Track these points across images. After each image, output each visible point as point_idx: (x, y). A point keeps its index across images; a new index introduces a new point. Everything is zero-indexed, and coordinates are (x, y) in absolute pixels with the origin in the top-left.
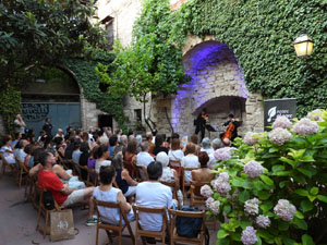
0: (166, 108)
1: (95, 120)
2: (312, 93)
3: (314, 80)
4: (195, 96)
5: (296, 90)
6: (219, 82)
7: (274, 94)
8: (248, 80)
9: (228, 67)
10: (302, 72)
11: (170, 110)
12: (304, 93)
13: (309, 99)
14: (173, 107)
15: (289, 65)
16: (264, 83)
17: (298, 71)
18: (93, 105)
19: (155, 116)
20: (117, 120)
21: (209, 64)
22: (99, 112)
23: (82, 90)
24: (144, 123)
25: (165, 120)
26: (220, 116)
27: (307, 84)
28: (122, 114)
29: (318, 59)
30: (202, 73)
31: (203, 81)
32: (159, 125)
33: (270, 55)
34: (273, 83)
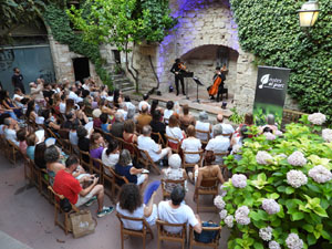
0: (150, 57)
1: (70, 64)
2: (305, 62)
3: (310, 49)
4: (181, 41)
5: (291, 57)
6: (208, 29)
7: (268, 57)
8: (243, 37)
9: (219, 11)
10: (300, 39)
11: (154, 57)
12: (299, 61)
13: (302, 68)
14: (158, 54)
15: (288, 28)
16: (259, 44)
17: (297, 37)
18: (66, 48)
19: (138, 62)
20: (93, 63)
21: (198, 6)
22: (73, 55)
23: (50, 30)
24: (123, 66)
25: (149, 69)
26: (206, 63)
27: (303, 53)
28: (99, 56)
29: (319, 28)
30: (189, 15)
31: (190, 25)
32: (142, 73)
33: (270, 14)
34: (269, 46)
